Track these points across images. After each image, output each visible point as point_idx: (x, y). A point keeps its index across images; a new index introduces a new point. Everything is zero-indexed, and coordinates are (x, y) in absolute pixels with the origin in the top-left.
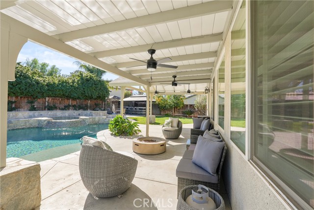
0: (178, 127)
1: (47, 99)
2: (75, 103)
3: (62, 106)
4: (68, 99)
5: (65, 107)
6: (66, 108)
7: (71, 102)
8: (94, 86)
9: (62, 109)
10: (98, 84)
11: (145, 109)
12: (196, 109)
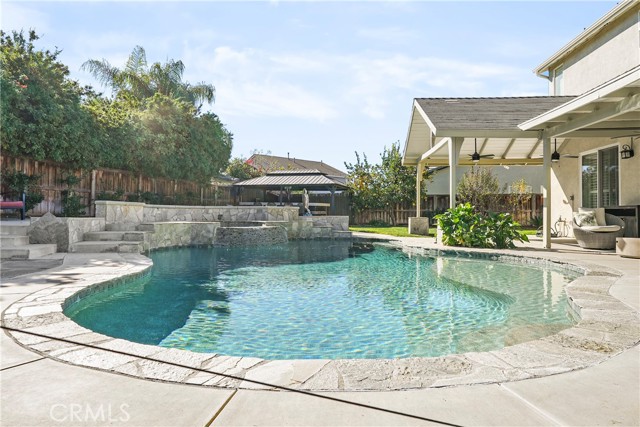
1: (94, 172)
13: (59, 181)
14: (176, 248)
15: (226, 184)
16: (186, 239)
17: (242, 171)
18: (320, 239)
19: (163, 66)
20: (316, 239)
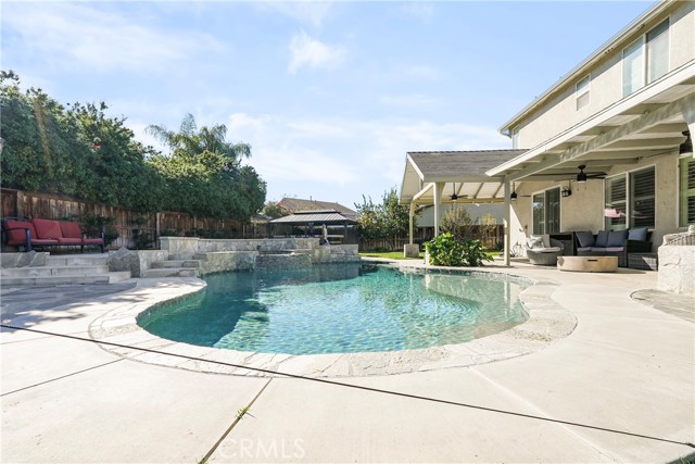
1: (158, 214)
2: (201, 225)
13: (130, 222)
14: (225, 272)
15: (262, 222)
16: (233, 265)
17: (275, 211)
18: (337, 263)
19: (209, 129)
20: (334, 263)
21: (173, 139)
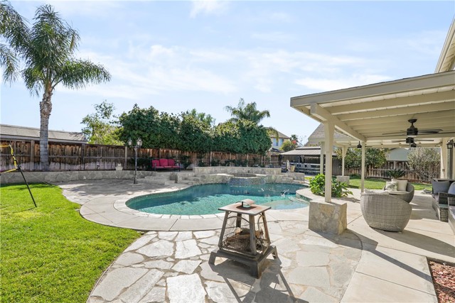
0: (407, 190)
1: (211, 153)
2: (234, 158)
3: (223, 161)
4: (228, 153)
5: (226, 162)
6: (227, 164)
7: (231, 157)
8: (256, 137)
9: (224, 165)
10: (260, 135)
11: (319, 167)
12: (411, 169)
13: (198, 157)
21: (235, 112)
